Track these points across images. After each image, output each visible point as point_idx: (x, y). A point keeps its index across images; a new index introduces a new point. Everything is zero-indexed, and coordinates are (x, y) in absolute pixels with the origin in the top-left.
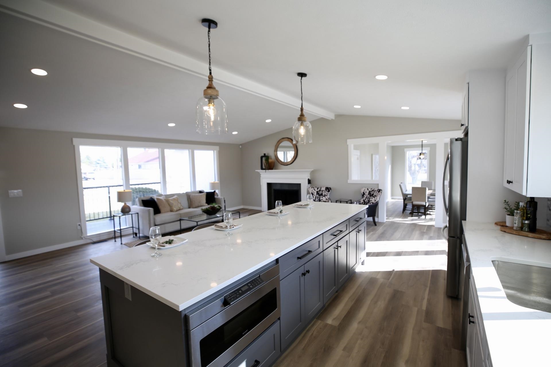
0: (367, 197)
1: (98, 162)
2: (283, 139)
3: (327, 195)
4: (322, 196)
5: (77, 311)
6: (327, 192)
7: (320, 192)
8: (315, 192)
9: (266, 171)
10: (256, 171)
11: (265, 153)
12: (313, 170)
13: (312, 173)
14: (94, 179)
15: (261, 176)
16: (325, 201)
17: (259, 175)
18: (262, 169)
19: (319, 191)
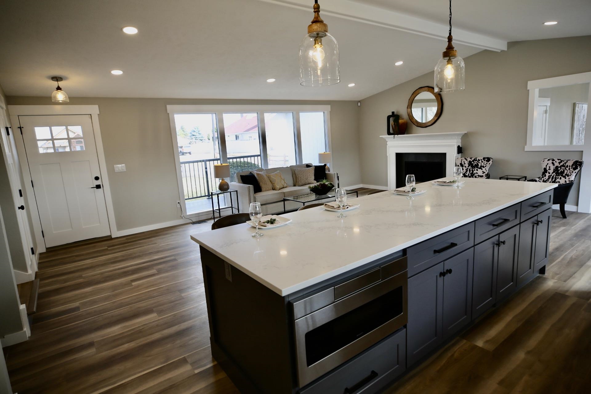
0: (551, 177)
1: (193, 133)
2: (421, 89)
3: (484, 166)
4: (478, 168)
5: (181, 291)
6: (485, 162)
7: (475, 162)
8: (467, 163)
9: (394, 137)
10: (380, 136)
11: (393, 111)
12: (466, 132)
13: (465, 137)
14: (190, 153)
15: (388, 143)
16: (481, 174)
17: (385, 142)
18: (389, 133)
19: (473, 161)
